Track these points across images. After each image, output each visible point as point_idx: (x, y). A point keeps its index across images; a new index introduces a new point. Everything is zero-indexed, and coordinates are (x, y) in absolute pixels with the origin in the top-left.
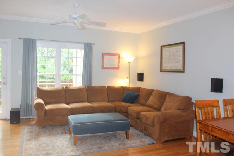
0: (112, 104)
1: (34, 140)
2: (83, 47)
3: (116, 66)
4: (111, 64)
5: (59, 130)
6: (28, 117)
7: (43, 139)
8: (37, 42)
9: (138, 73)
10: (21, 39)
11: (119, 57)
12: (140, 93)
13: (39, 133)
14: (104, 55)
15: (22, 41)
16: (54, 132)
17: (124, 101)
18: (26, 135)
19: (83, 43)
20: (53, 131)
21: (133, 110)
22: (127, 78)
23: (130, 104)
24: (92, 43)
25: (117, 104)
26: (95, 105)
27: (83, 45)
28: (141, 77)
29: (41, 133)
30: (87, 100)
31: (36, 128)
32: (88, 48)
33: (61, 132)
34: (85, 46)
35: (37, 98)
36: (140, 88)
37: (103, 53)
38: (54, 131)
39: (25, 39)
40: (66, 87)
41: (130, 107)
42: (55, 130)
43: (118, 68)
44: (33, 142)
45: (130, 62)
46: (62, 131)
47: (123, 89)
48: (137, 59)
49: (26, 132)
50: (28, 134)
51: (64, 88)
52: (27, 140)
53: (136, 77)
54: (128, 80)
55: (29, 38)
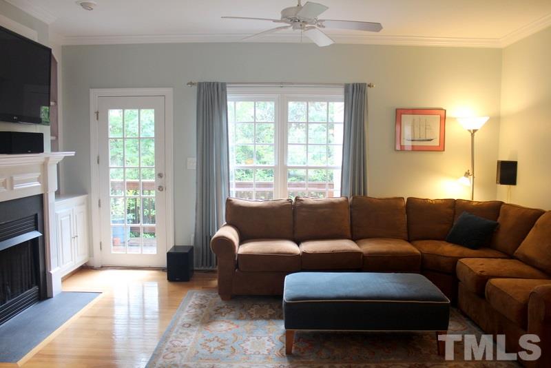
0: (414, 246)
1: (198, 328)
2: (343, 97)
3: (436, 143)
4: (422, 139)
5: (268, 306)
6: (211, 268)
7: (222, 326)
8: (228, 90)
9: (498, 162)
10: (191, 84)
11: (443, 119)
12: (499, 220)
13: (216, 310)
14: (401, 114)
15: (195, 88)
16: (254, 313)
17: (452, 240)
18: (187, 312)
19: (341, 84)
20: (252, 309)
21: (470, 270)
22: (467, 174)
23: (468, 251)
24: (365, 84)
25: (429, 247)
26: (368, 247)
27: (342, 90)
28: (507, 173)
29: (222, 310)
30: (349, 234)
31: (217, 296)
32: (356, 98)
33: (270, 311)
34: (346, 91)
35: (225, 225)
36: (502, 203)
37: (397, 110)
38: (253, 311)
39: (200, 85)
40: (297, 199)
41: (463, 260)
42: (258, 306)
43: (441, 148)
44: (194, 331)
45: (475, 131)
46: (273, 312)
47: (454, 205)
48: (496, 121)
49: (191, 303)
50: (194, 310)
51: (291, 202)
52: (183, 326)
53: (494, 172)
54: (467, 182)
55: (209, 81)
